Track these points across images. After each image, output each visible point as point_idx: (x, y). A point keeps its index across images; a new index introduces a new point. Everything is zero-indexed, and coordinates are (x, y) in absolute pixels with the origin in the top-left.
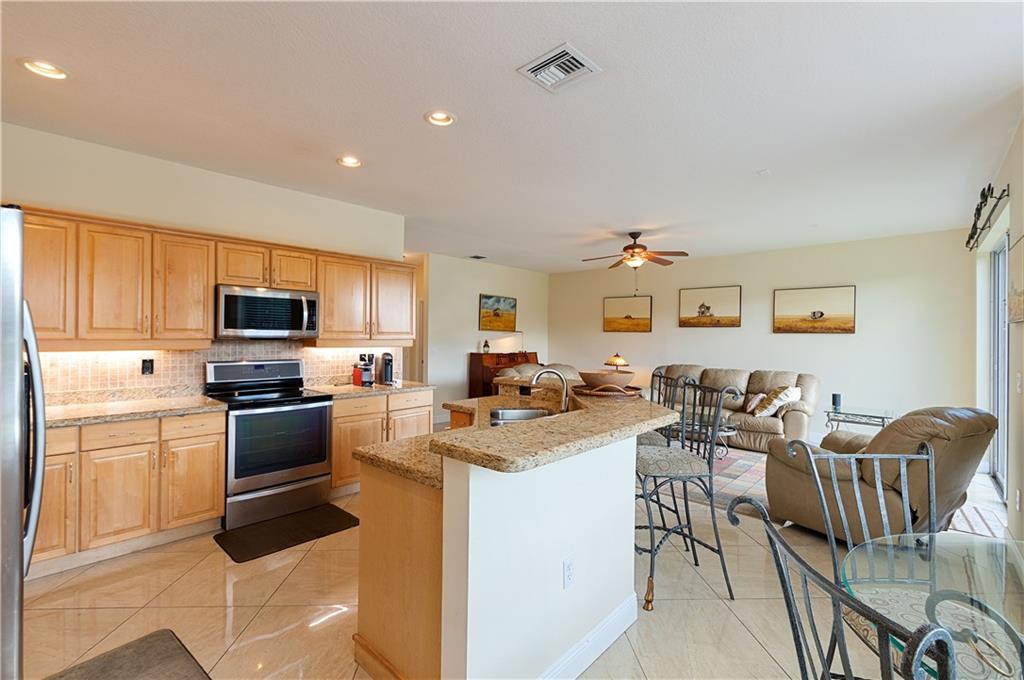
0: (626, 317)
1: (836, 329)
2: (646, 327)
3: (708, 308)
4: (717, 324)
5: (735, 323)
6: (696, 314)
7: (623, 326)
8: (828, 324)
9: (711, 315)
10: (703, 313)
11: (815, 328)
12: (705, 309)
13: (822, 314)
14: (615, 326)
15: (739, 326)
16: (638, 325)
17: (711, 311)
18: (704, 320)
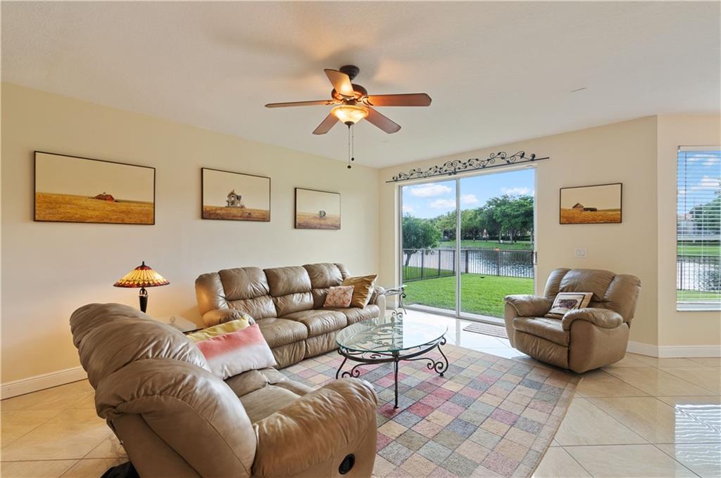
0: (100, 197)
1: (332, 226)
2: (146, 217)
3: (239, 198)
4: (248, 217)
5: (265, 218)
6: (226, 204)
7: (91, 213)
8: (329, 222)
9: (242, 207)
10: (233, 203)
11: (321, 225)
12: (234, 198)
13: (325, 214)
14: (69, 210)
15: (269, 221)
16: (128, 213)
17: (244, 202)
18: (234, 211)
